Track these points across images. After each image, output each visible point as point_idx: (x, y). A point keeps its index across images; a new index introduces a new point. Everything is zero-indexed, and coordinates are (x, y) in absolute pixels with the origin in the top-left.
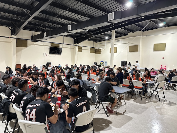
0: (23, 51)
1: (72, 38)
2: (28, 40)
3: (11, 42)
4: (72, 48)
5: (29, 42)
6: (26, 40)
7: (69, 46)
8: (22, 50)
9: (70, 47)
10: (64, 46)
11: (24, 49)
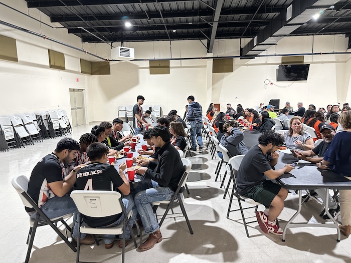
0: (225, 79)
1: (344, 35)
2: (234, 58)
3: (206, 66)
4: (340, 60)
5: (237, 61)
6: (231, 58)
7: (332, 58)
8: (223, 77)
9: (334, 60)
10: (317, 58)
11: (228, 77)
